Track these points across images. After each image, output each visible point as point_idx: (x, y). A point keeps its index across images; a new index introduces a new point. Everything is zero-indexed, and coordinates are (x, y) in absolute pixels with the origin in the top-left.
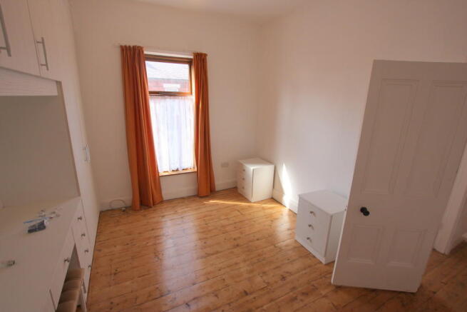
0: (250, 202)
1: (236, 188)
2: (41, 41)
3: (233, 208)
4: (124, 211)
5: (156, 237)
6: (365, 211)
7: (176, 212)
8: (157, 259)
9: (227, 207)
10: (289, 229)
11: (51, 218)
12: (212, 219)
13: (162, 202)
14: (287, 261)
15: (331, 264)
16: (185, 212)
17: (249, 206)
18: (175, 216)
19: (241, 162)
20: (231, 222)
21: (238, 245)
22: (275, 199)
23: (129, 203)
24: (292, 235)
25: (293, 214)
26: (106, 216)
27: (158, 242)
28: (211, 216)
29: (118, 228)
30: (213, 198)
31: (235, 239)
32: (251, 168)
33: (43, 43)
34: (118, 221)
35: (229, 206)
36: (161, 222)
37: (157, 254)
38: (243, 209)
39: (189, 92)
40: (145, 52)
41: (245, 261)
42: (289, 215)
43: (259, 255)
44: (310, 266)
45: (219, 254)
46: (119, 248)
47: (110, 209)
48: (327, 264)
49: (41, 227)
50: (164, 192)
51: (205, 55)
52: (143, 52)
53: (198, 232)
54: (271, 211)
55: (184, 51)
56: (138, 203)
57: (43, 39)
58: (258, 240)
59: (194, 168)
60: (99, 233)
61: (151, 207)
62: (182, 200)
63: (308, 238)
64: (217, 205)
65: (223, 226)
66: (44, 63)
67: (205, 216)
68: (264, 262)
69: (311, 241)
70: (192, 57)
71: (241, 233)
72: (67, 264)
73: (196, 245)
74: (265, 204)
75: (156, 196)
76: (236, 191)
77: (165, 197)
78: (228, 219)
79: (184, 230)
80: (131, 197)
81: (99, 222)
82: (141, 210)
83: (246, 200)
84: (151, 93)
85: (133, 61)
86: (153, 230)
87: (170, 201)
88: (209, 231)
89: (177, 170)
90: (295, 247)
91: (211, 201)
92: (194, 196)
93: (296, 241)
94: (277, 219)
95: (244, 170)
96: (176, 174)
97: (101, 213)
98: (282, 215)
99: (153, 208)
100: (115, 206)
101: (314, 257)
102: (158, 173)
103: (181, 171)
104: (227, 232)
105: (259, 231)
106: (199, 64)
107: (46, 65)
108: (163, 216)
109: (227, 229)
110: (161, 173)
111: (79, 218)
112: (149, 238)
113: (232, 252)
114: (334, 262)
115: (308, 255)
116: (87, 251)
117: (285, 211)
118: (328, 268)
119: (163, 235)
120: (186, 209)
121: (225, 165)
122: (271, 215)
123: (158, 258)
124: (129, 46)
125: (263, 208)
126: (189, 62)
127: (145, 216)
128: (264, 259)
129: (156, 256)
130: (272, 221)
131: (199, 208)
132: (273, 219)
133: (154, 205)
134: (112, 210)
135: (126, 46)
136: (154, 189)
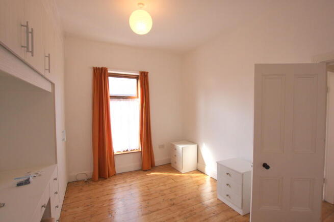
0: (181, 173)
1: (170, 164)
2: (48, 55)
3: (168, 178)
4: (86, 182)
5: (110, 200)
6: (266, 166)
7: (126, 182)
8: (110, 216)
9: (164, 177)
10: (212, 191)
11: (35, 176)
12: (154, 186)
13: (115, 175)
14: (213, 215)
15: (247, 215)
16: (132, 181)
17: (180, 176)
18: (125, 185)
19: (173, 143)
20: (167, 187)
21: (173, 204)
22: (199, 171)
23: (90, 176)
24: (215, 196)
25: (213, 180)
26: (72, 185)
27: (112, 203)
28: (152, 183)
29: (81, 194)
30: (154, 171)
31: (171, 200)
32: (180, 147)
33: (49, 57)
34: (81, 189)
35: (165, 177)
36: (114, 189)
37: (110, 212)
38: (176, 178)
39: (137, 96)
40: (109, 72)
41: (180, 216)
42: (211, 181)
43: (191, 211)
44: (231, 218)
45: (159, 211)
46: (81, 209)
47: (76, 180)
48: (244, 216)
49: (27, 182)
50: (117, 168)
51: (147, 73)
52: (107, 71)
53: (143, 196)
54: (197, 178)
55: (133, 71)
56: (97, 176)
57: (49, 55)
58: (189, 199)
59: (139, 149)
60: (66, 198)
61: (107, 179)
62: (130, 173)
63: (227, 195)
64: (156, 176)
65: (162, 191)
66: (48, 69)
67: (148, 184)
68: (195, 216)
69: (230, 197)
70: (138, 74)
71: (176, 195)
72: (44, 209)
73: (141, 205)
74: (193, 174)
75: (111, 170)
76: (170, 166)
77: (118, 171)
78: (165, 185)
79: (132, 194)
80: (92, 171)
81: (66, 191)
82: (99, 180)
83: (178, 172)
84: (111, 97)
85: (100, 77)
86: (108, 195)
87: (121, 174)
88: (151, 194)
89: (127, 151)
90: (218, 204)
91: (152, 174)
92: (139, 170)
93: (218, 199)
94: (202, 184)
95: (176, 149)
96: (126, 153)
97: (68, 183)
98: (205, 181)
99: (108, 179)
100: (79, 178)
101: (234, 210)
102: (113, 153)
103: (129, 151)
104: (165, 195)
105: (189, 193)
106: (143, 79)
107: (49, 70)
108: (116, 185)
109: (165, 192)
110: (115, 153)
111: (54, 179)
112: (105, 201)
113: (169, 209)
114: (249, 213)
115: (229, 209)
116: (57, 207)
117: (208, 179)
118: (245, 219)
119: (116, 199)
120: (134, 179)
121: (162, 147)
122: (197, 182)
123: (112, 216)
124: (99, 68)
125: (191, 177)
126: (137, 77)
127: (101, 185)
128: (195, 214)
129: (110, 214)
130: (198, 186)
131: (143, 179)
132: (199, 185)
133: (109, 177)
134: (77, 181)
135: (97, 68)
136: (109, 166)
